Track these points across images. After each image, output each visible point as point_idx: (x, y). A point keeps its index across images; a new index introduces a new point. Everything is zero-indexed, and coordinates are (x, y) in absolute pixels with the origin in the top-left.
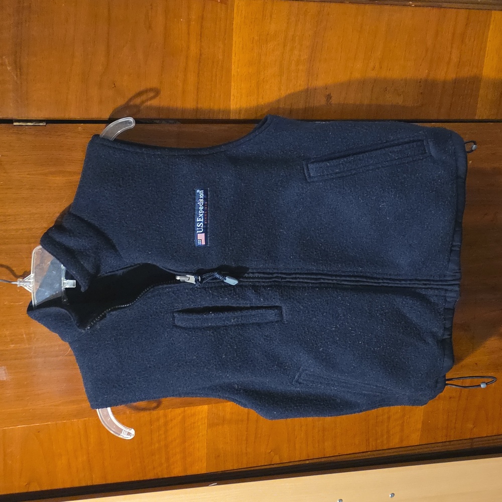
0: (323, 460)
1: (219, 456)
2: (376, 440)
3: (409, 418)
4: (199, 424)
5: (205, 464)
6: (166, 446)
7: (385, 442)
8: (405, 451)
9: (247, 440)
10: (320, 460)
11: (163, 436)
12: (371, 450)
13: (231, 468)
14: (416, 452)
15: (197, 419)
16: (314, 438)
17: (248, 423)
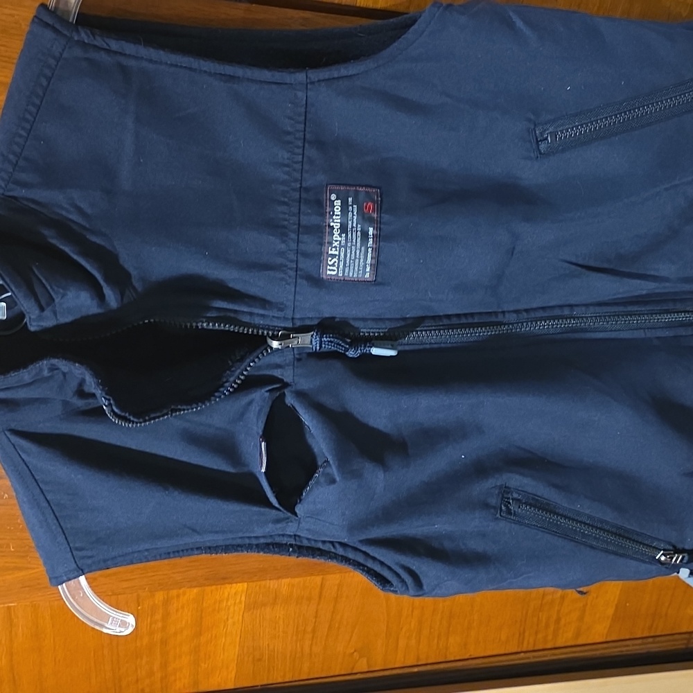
0: (442, 666)
1: (260, 660)
2: (536, 633)
3: (597, 597)
4: (229, 603)
5: (234, 673)
6: (164, 642)
7: (550, 637)
8: (581, 652)
9: (314, 631)
10: (436, 667)
11: (160, 625)
12: (524, 649)
13: (280, 680)
14: (598, 653)
15: (226, 594)
16: (432, 630)
17: (319, 604)
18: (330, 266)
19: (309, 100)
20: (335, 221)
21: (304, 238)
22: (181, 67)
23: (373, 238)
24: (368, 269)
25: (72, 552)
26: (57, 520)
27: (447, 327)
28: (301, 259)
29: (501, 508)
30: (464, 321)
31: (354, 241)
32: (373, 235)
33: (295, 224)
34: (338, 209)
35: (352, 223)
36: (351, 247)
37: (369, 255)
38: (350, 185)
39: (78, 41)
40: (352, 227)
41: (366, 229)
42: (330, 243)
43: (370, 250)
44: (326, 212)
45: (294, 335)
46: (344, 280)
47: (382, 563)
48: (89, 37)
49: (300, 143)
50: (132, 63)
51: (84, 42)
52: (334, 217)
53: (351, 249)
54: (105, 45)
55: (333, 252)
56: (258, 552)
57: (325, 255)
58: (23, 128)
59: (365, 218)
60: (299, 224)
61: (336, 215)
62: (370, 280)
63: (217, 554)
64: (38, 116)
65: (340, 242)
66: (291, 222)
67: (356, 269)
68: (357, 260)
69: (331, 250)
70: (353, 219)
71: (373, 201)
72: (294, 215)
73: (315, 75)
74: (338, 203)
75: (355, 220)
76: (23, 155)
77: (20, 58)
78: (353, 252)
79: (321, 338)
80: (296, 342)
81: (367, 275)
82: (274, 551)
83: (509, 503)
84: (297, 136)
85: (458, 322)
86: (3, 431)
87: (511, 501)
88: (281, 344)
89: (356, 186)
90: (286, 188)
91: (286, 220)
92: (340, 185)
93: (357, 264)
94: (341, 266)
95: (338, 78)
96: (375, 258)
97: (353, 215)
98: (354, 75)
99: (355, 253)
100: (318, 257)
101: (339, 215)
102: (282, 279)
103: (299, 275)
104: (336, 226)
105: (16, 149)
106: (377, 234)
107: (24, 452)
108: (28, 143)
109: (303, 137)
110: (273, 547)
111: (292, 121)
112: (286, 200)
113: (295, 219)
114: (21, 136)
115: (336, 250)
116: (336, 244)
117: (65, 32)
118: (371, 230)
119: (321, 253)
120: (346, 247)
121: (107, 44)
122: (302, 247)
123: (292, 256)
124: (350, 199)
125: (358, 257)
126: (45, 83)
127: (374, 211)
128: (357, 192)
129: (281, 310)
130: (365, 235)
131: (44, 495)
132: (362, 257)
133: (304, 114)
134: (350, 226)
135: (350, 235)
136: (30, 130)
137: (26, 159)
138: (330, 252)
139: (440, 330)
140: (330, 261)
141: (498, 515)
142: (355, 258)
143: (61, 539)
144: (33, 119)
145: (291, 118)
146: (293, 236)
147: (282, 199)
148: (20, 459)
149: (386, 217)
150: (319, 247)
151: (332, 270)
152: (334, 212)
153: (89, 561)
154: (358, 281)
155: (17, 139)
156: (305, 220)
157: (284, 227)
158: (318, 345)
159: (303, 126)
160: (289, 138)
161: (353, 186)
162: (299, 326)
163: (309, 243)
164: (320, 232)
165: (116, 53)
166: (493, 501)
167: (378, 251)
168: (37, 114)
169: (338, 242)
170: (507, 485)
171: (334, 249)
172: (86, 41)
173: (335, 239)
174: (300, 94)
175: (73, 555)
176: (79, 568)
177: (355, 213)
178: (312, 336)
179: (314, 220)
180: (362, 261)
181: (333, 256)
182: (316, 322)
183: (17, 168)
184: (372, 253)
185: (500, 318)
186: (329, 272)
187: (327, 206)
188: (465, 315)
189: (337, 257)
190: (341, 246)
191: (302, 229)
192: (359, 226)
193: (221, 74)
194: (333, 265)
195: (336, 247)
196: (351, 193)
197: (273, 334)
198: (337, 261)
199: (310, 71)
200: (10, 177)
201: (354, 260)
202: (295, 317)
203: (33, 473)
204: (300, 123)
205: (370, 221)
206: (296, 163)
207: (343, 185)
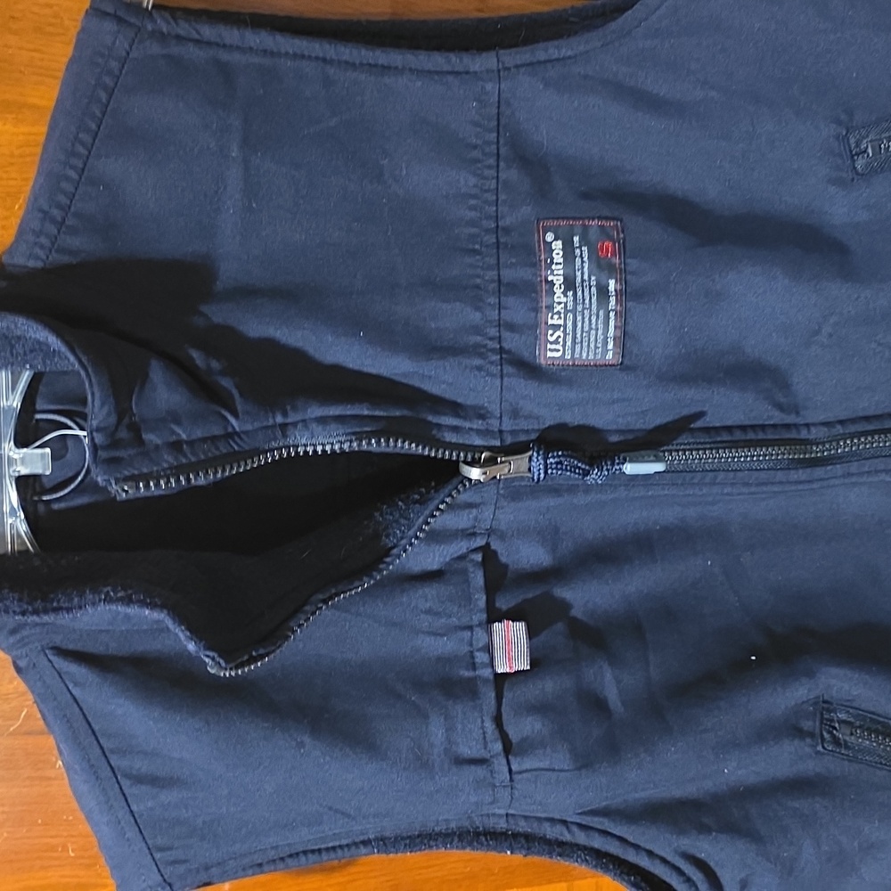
18: (551, 343)
19: (503, 96)
20: (555, 272)
21: (510, 301)
22: (310, 57)
23: (616, 296)
24: (610, 346)
25: (152, 855)
26: (126, 800)
27: (727, 445)
28: (506, 334)
29: (822, 736)
30: (751, 436)
31: (587, 301)
32: (616, 290)
33: (493, 281)
34: (558, 254)
35: (582, 274)
36: (583, 311)
37: (612, 323)
38: (574, 219)
39: (153, 32)
40: (583, 281)
41: (603, 283)
42: (550, 308)
43: (612, 315)
44: (540, 261)
45: (503, 459)
46: (574, 365)
47: (650, 853)
48: (169, 23)
49: (492, 161)
50: (236, 57)
51: (162, 33)
52: (554, 267)
53: (583, 314)
54: (194, 32)
55: (556, 321)
56: (464, 848)
57: (543, 325)
58: (72, 167)
59: (602, 266)
60: (499, 281)
61: (557, 264)
62: (615, 362)
63: (397, 853)
64: (94, 148)
65: (566, 304)
66: (487, 278)
67: (592, 345)
68: (593, 332)
69: (552, 318)
70: (583, 268)
71: (611, 239)
72: (489, 268)
73: (511, 57)
74: (558, 245)
75: (586, 269)
76: (73, 209)
77: (67, 69)
78: (587, 320)
79: (545, 459)
80: (506, 470)
81: (610, 355)
82: (489, 845)
83: (835, 728)
84: (487, 150)
85: (743, 437)
86: (43, 650)
87: (837, 725)
88: (485, 473)
89: (583, 219)
90: (474, 230)
91: (478, 276)
92: (558, 219)
93: (592, 339)
94: (569, 343)
95: (545, 62)
96: (620, 328)
97: (583, 262)
98: (570, 57)
99: (590, 320)
100: (533, 329)
101: (560, 264)
102: (479, 368)
103: (506, 359)
104: (558, 280)
105: (63, 200)
106: (621, 290)
107: (76, 684)
108: (80, 191)
109: (496, 151)
110: (486, 840)
111: (478, 129)
112: (477, 247)
113: (492, 274)
114: (67, 178)
115: (560, 318)
116: (558, 308)
117: (133, 20)
118: (612, 283)
119: (536, 326)
120: (574, 311)
121: (198, 33)
122: (506, 315)
123: (493, 332)
124: (576, 239)
125: (593, 326)
126: (104, 96)
127: (614, 254)
128: (585, 228)
129: (482, 417)
130: (603, 292)
131: (106, 757)
132: (601, 326)
133: (496, 117)
134: (579, 279)
135: (579, 293)
136: (83, 170)
137: (77, 215)
138: (550, 322)
139: (718, 449)
140: (552, 335)
141: (820, 748)
142: (591, 329)
143: (132, 833)
144: (86, 153)
145: (476, 124)
146: (493, 300)
147: (471, 246)
148: (69, 695)
149: (633, 264)
150: (533, 315)
151: (554, 351)
152: (552, 259)
153: (181, 869)
154: (596, 365)
155: (64, 185)
156: (508, 275)
157: (478, 287)
158: (542, 471)
159: (495, 135)
160: (476, 154)
161: (579, 219)
162: (510, 445)
163: (516, 310)
164: (533, 292)
165: (209, 44)
166: (807, 725)
167: (623, 316)
168: (92, 145)
169: (563, 305)
170: (826, 698)
171: (556, 317)
172: (165, 30)
173: (556, 300)
174: (489, 86)
175: (154, 859)
176: (165, 880)
177: (586, 259)
178: (530, 459)
179: (524, 273)
180: (600, 332)
181: (556, 327)
182: (534, 436)
183: (63, 229)
184: (616, 319)
185: (804, 434)
186: (550, 354)
187: (540, 251)
188: (753, 427)
189: (562, 329)
190: (566, 311)
191: (504, 288)
192: (593, 278)
193: (370, 65)
194: (556, 342)
195: (559, 313)
196: (578, 229)
197: (473, 458)
198: (562, 335)
199: (501, 52)
200: (53, 244)
201: (589, 332)
202: (504, 428)
203: (90, 719)
204: (490, 131)
205: (611, 270)
206: (486, 191)
207: (563, 218)
